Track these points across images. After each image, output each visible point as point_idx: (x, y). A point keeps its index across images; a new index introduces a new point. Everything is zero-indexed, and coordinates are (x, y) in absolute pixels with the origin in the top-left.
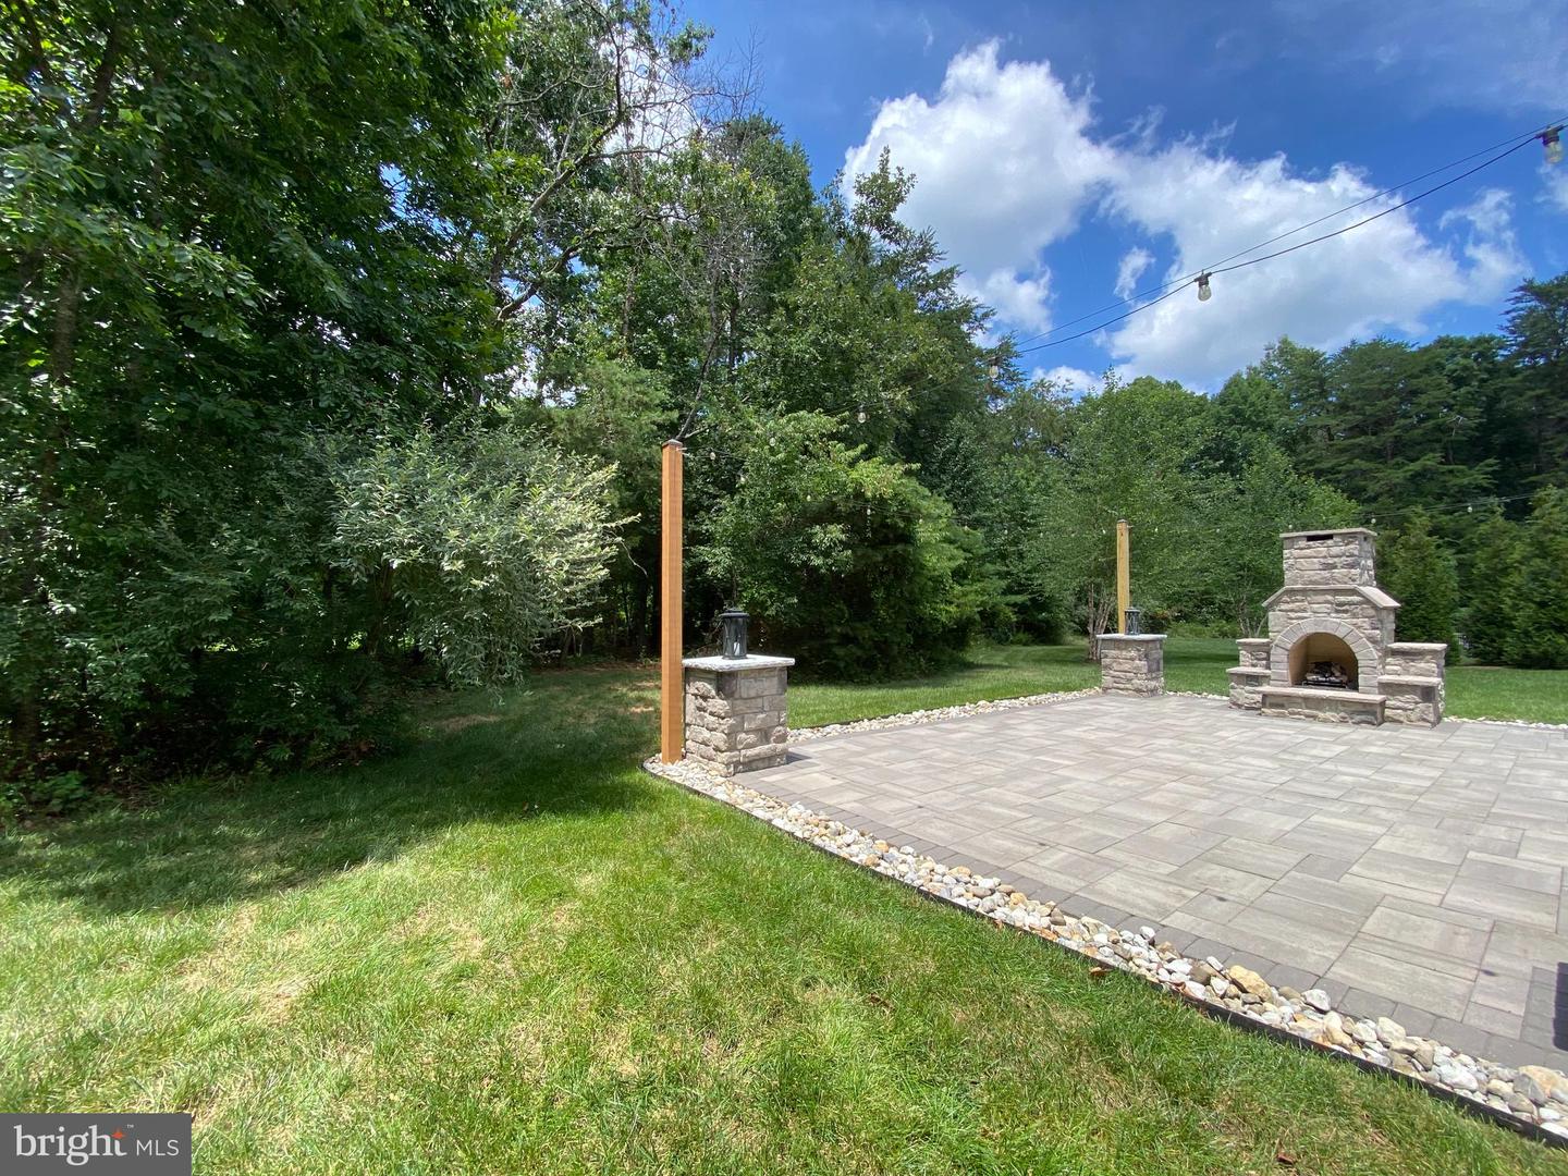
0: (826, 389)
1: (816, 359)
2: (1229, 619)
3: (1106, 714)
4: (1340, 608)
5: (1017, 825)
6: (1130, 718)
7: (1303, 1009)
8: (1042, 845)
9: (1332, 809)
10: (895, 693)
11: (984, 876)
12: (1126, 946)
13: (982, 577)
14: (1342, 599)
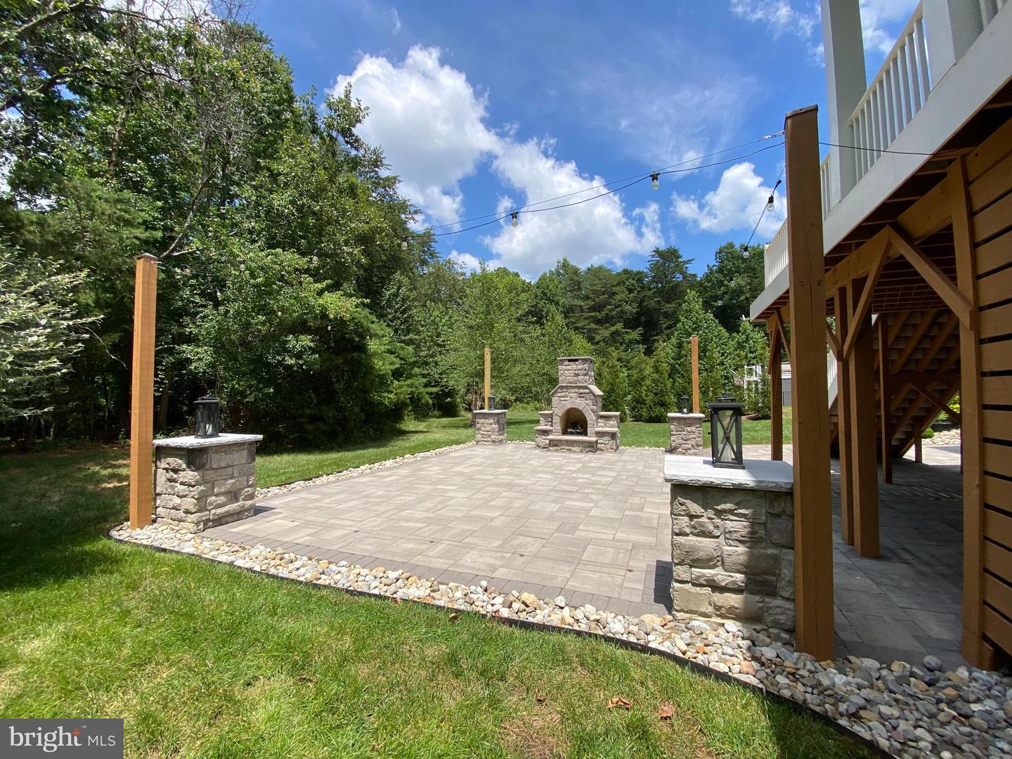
0: (301, 237)
1: (293, 215)
2: (539, 401)
3: (477, 456)
4: (581, 395)
5: (418, 533)
6: (488, 458)
7: (554, 609)
8: (432, 542)
9: (574, 497)
10: (349, 454)
11: (394, 570)
12: (472, 596)
13: (410, 376)
14: (581, 391)
